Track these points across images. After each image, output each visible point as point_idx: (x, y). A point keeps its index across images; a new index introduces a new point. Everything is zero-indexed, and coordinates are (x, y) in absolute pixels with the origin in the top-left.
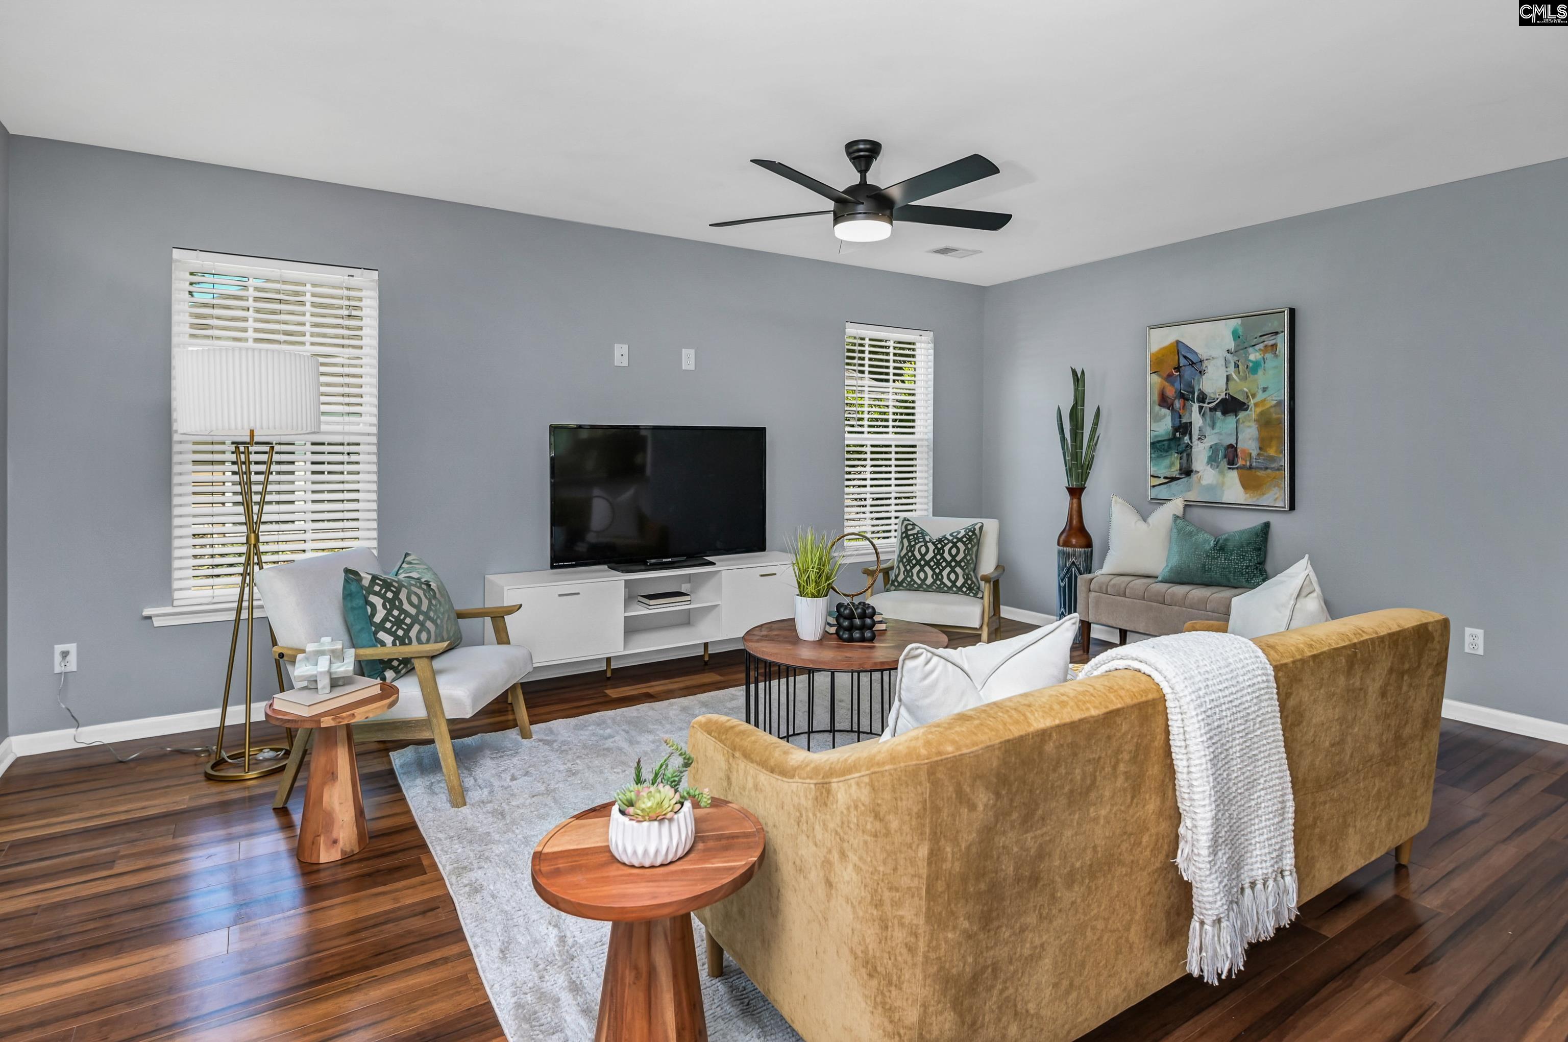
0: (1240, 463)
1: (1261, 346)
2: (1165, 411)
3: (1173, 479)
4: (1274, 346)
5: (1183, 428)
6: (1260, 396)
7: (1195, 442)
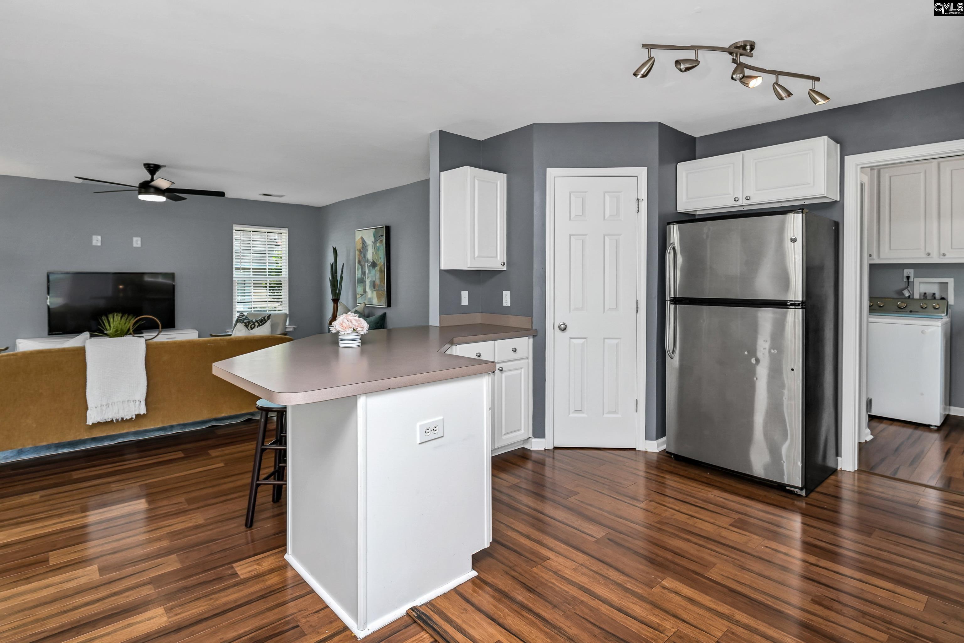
0: (376, 288)
1: (379, 241)
2: (360, 266)
3: (362, 295)
4: (382, 241)
5: (364, 273)
6: (380, 260)
7: (367, 279)
